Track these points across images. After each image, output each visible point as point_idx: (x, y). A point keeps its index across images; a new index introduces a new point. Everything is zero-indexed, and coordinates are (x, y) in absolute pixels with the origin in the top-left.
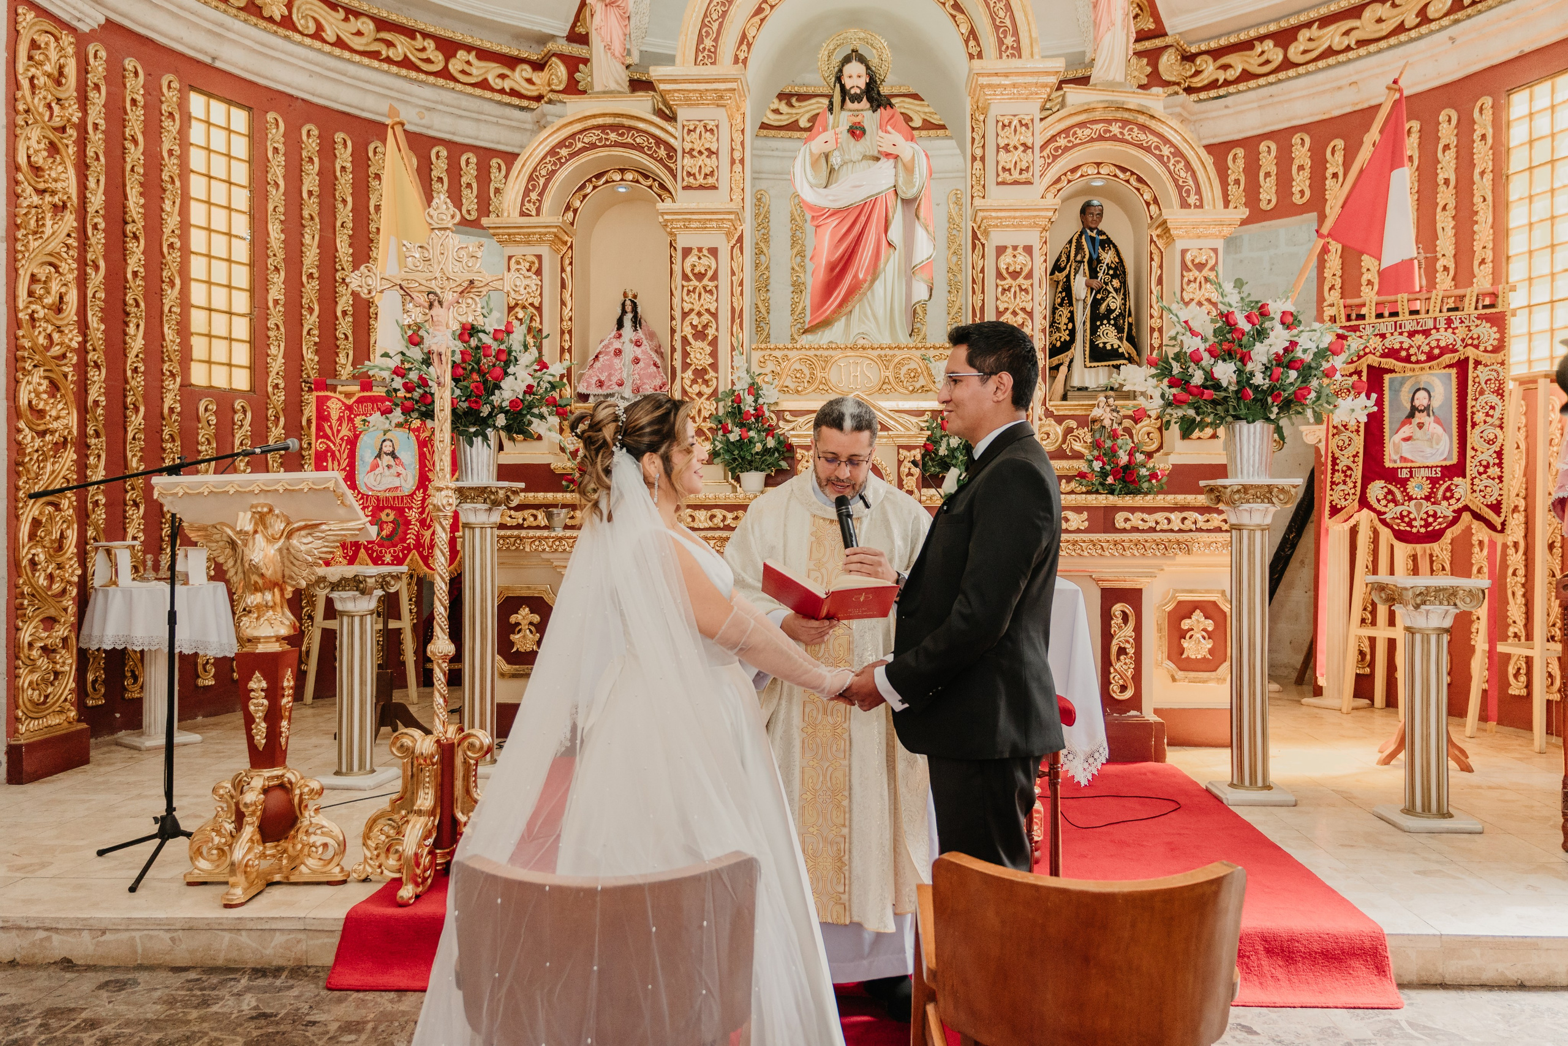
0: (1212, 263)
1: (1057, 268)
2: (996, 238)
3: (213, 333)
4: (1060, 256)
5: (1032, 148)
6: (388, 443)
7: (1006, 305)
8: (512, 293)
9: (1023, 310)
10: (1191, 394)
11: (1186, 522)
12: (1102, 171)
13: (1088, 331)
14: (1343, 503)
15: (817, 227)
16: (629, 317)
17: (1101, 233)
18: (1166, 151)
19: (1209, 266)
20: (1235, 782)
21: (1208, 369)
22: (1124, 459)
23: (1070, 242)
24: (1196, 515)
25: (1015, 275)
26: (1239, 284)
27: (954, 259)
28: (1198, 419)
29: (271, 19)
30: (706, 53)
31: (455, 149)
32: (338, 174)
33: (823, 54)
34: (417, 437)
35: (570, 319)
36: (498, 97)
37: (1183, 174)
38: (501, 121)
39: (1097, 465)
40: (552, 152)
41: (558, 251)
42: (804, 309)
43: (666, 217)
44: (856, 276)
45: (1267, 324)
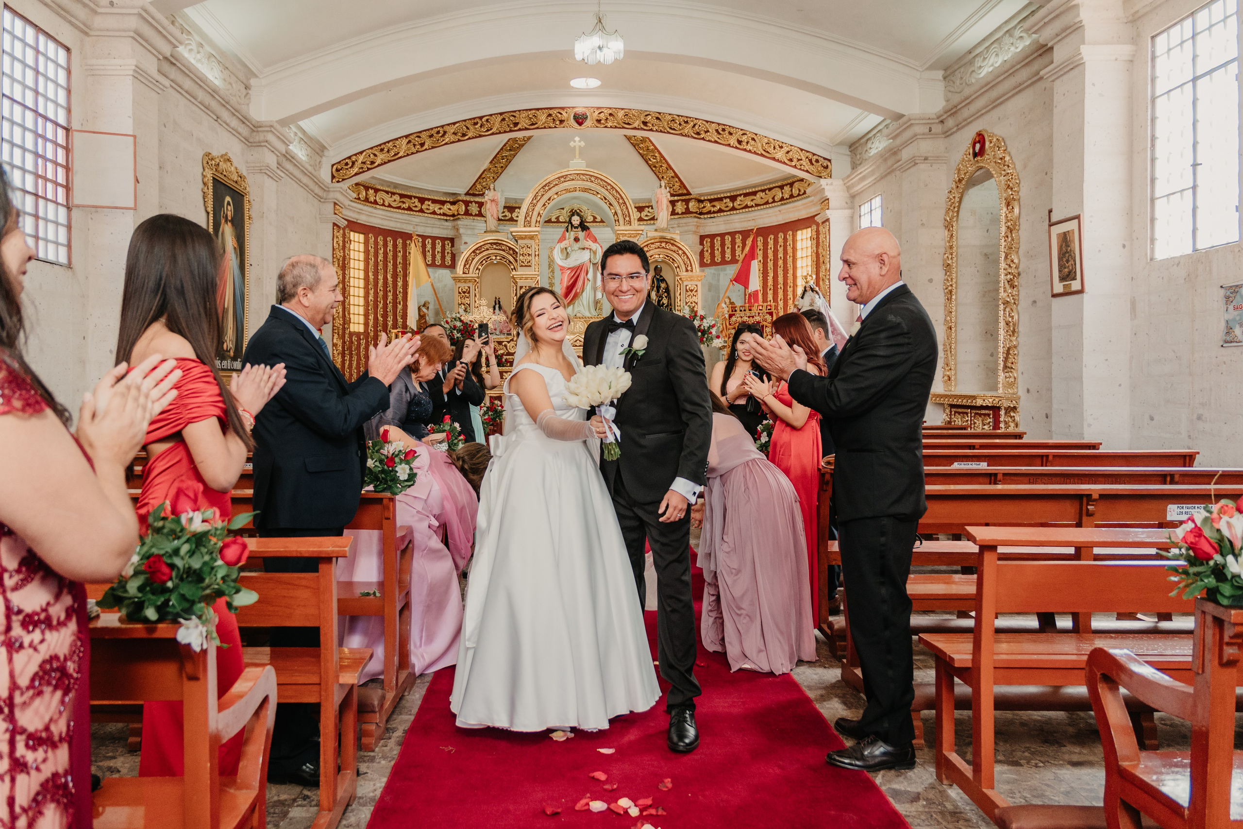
3: (355, 313)
12: (660, 256)
15: (562, 273)
16: (497, 306)
17: (660, 277)
18: (680, 252)
19: (694, 291)
29: (371, 202)
30: (527, 223)
31: (424, 238)
32: (388, 252)
36: (441, 217)
37: (686, 260)
38: (440, 226)
40: (474, 252)
41: (474, 285)
43: (515, 276)
44: (576, 291)
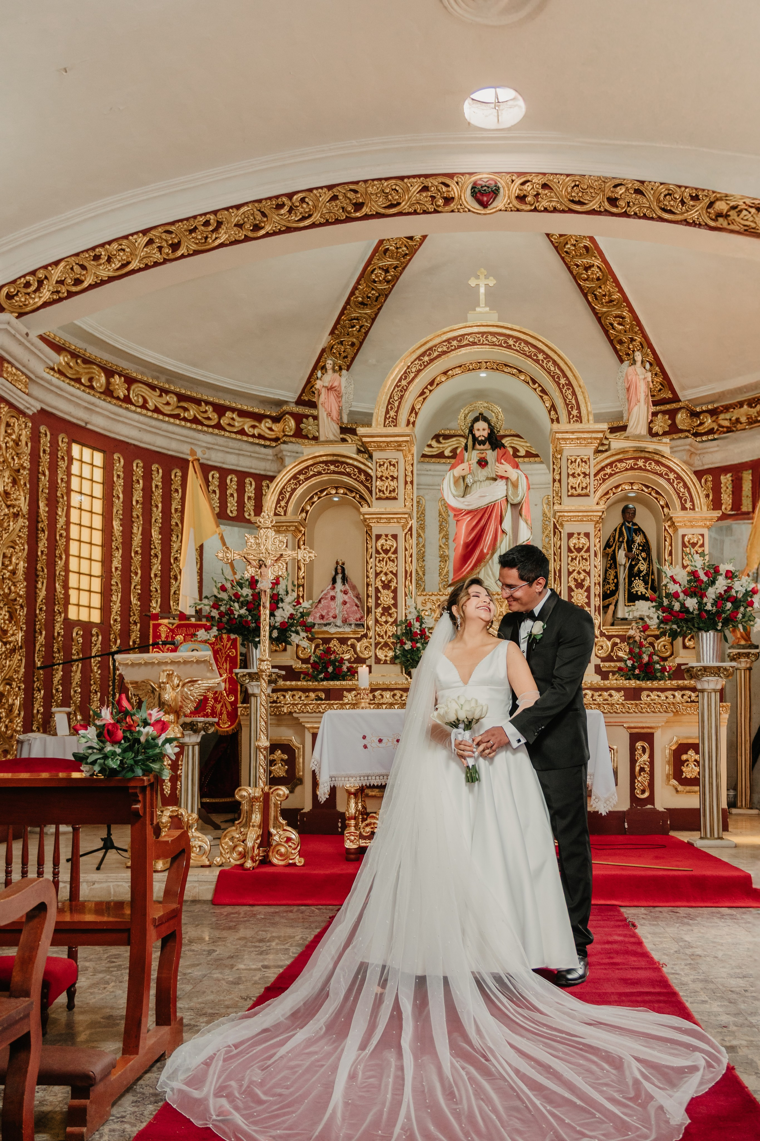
0: (700, 542)
1: (608, 545)
2: (568, 528)
3: (81, 587)
4: (609, 539)
5: (589, 475)
7: (574, 569)
9: (584, 571)
10: (673, 616)
12: (634, 488)
13: (626, 584)
15: (458, 521)
17: (635, 524)
18: (671, 475)
19: (699, 545)
20: (702, 836)
21: (682, 602)
22: (646, 659)
23: (615, 530)
24: (690, 693)
25: (579, 550)
26: (703, 555)
27: (547, 540)
30: (390, 420)
31: (224, 472)
32: (154, 489)
33: (461, 416)
34: (213, 648)
35: (303, 578)
36: (251, 440)
37: (682, 490)
38: (253, 455)
39: (630, 663)
40: (294, 477)
41: (295, 537)
43: (366, 516)
44: (482, 550)
45: (716, 577)
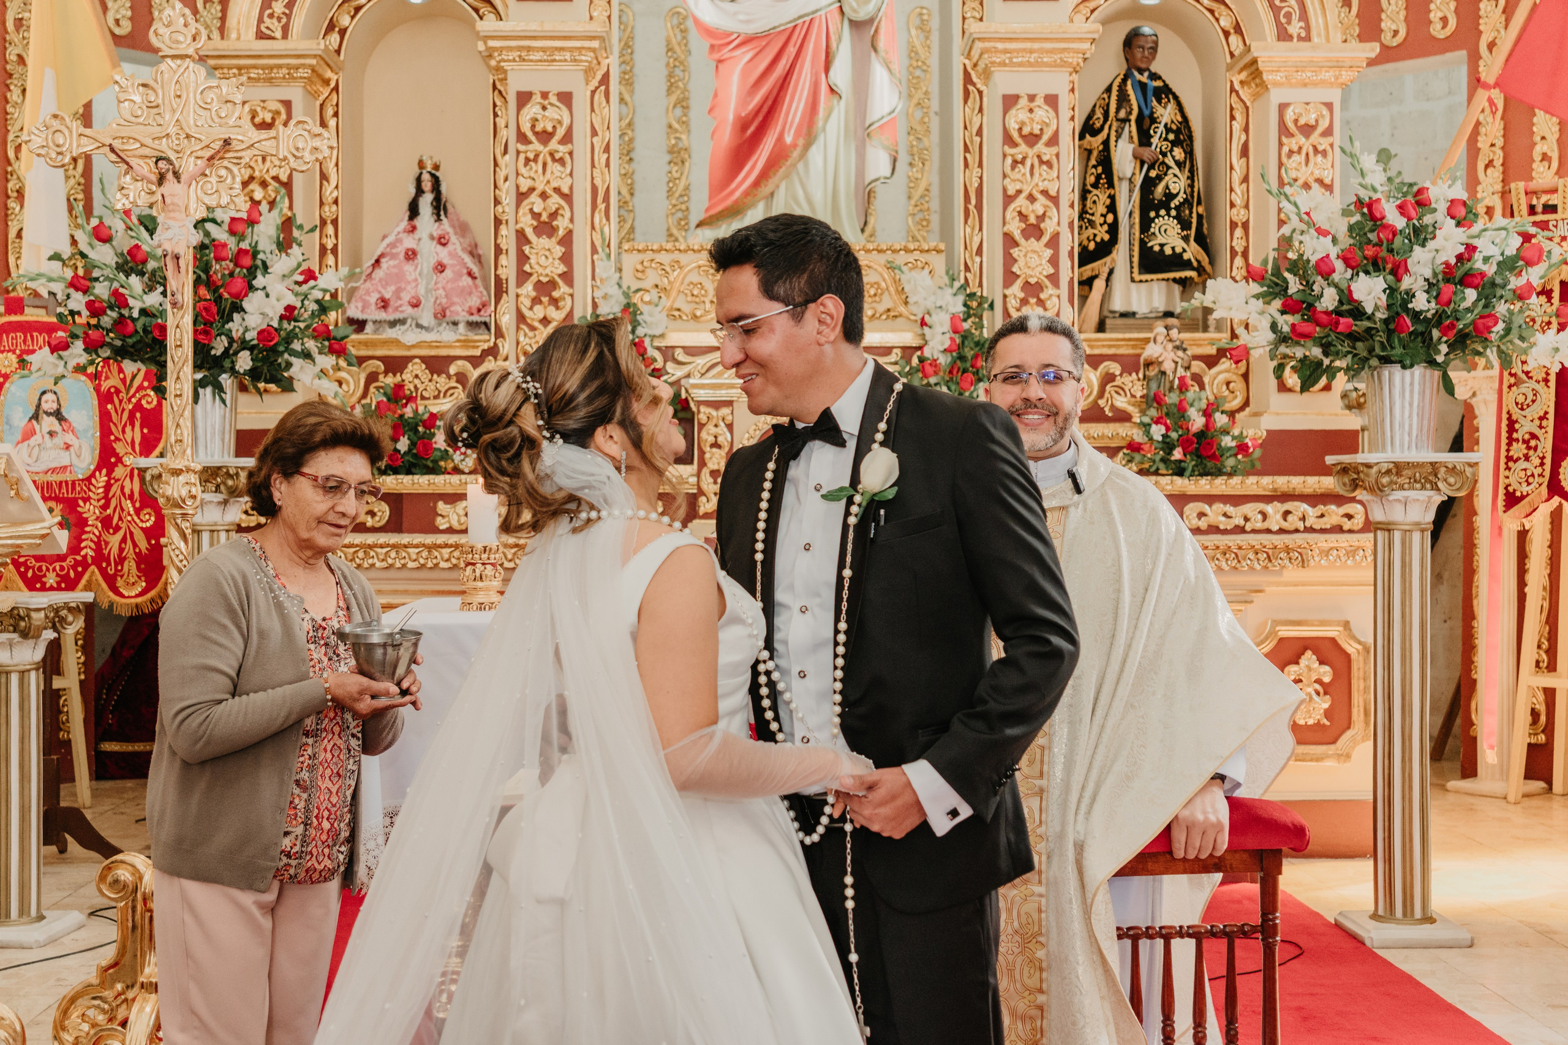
0: (1324, 125)
1: (1088, 129)
2: (1004, 82)
4: (1093, 111)
6: (49, 396)
7: (1018, 188)
8: (292, 159)
9: (1045, 193)
10: (1318, 323)
11: (1290, 518)
13: (1137, 227)
14: (1525, 489)
15: (720, 61)
16: (427, 199)
17: (1154, 76)
19: (1320, 130)
20: (1381, 912)
21: (1344, 285)
22: (1197, 422)
23: (1109, 90)
24: (1304, 507)
25: (1032, 139)
26: (1384, 157)
27: (918, 114)
28: (1326, 362)
34: (98, 386)
35: (336, 202)
39: (1157, 432)
41: (315, 95)
42: (687, 188)
43: (492, 43)
44: (780, 138)
45: (1428, 219)
